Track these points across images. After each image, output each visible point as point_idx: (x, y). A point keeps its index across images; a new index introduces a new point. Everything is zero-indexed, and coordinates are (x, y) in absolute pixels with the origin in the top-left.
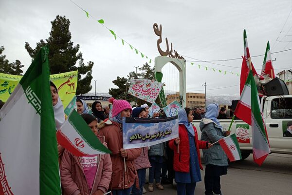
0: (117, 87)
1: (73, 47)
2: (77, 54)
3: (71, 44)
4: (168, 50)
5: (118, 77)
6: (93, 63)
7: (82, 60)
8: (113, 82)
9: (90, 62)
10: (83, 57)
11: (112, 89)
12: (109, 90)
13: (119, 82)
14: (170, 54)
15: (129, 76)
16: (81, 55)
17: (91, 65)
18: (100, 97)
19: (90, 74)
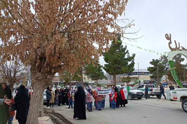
0: (153, 66)
1: (123, 47)
2: (126, 51)
3: (122, 46)
4: (176, 47)
5: (153, 60)
6: (135, 54)
7: (129, 53)
8: (150, 63)
9: (133, 54)
10: (129, 52)
11: (149, 67)
12: (148, 68)
13: (154, 62)
14: (179, 48)
15: (161, 58)
16: (128, 51)
17: (134, 55)
18: (142, 73)
19: (133, 61)
